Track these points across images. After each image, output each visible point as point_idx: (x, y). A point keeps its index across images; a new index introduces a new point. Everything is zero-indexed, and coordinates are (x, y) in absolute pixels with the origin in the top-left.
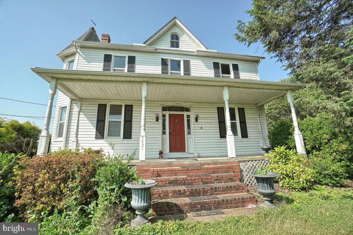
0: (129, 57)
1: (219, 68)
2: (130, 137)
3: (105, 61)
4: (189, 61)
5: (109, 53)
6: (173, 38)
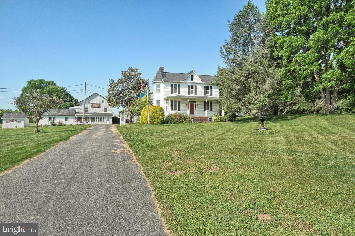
0: (178, 85)
1: (206, 88)
2: (180, 110)
3: (172, 86)
4: (196, 86)
5: (172, 83)
6: (191, 77)
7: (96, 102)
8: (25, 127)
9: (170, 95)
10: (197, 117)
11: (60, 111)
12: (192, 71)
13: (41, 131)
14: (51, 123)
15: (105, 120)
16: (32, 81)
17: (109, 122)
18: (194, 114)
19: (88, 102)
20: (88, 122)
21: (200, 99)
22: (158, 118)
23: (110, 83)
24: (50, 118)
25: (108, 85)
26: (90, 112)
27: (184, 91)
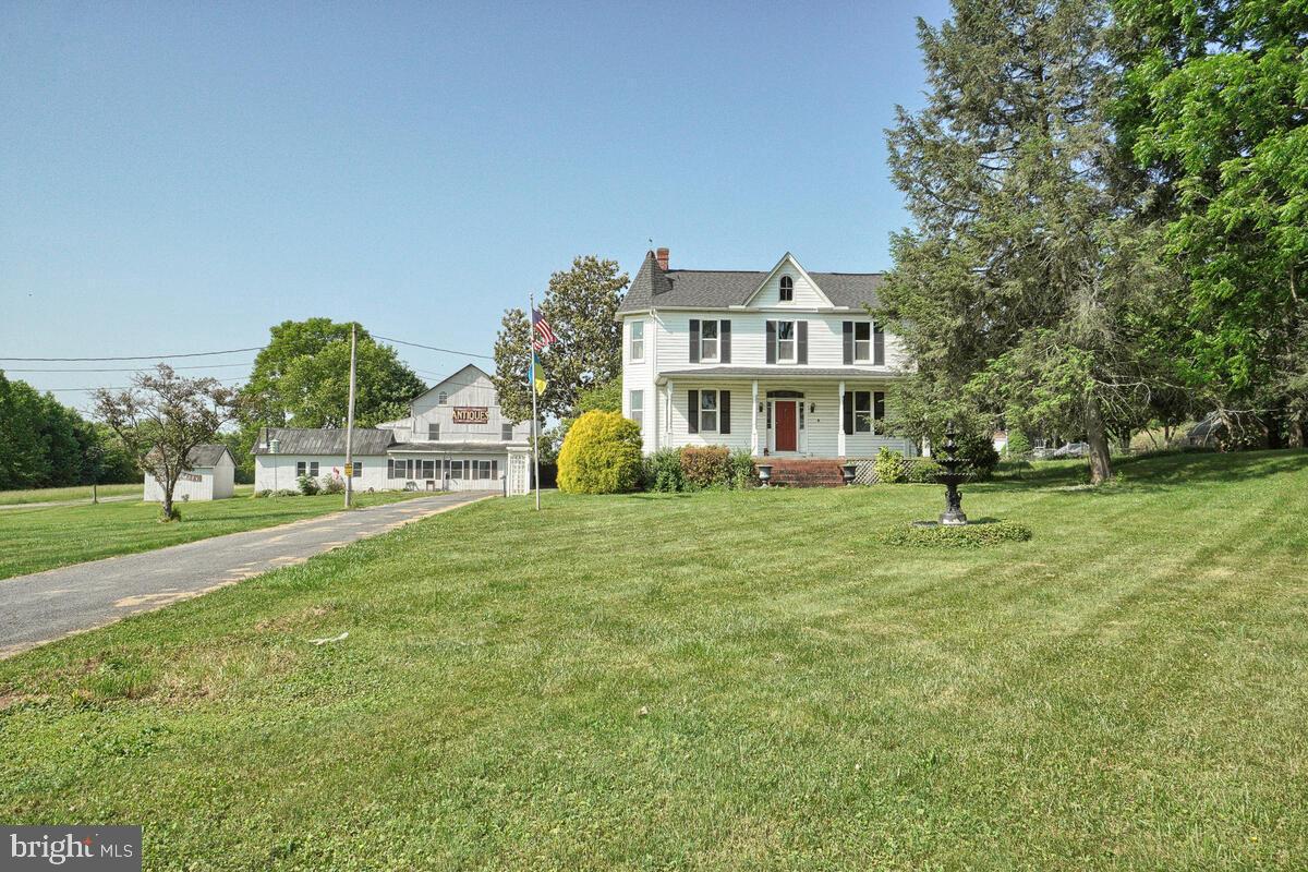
0: (722, 321)
1: (851, 331)
2: (728, 432)
3: (691, 329)
4: (806, 323)
5: (695, 317)
6: (783, 284)
7: (471, 401)
8: (214, 498)
9: (682, 364)
10: (795, 464)
11: (335, 440)
12: (786, 261)
13: (184, 513)
14: (302, 482)
15: (501, 473)
16: (288, 325)
18: (794, 449)
19: (441, 402)
21: (825, 383)
22: (609, 465)
23: (507, 325)
24: (301, 465)
25: (499, 333)
26: (448, 442)
27: (749, 349)
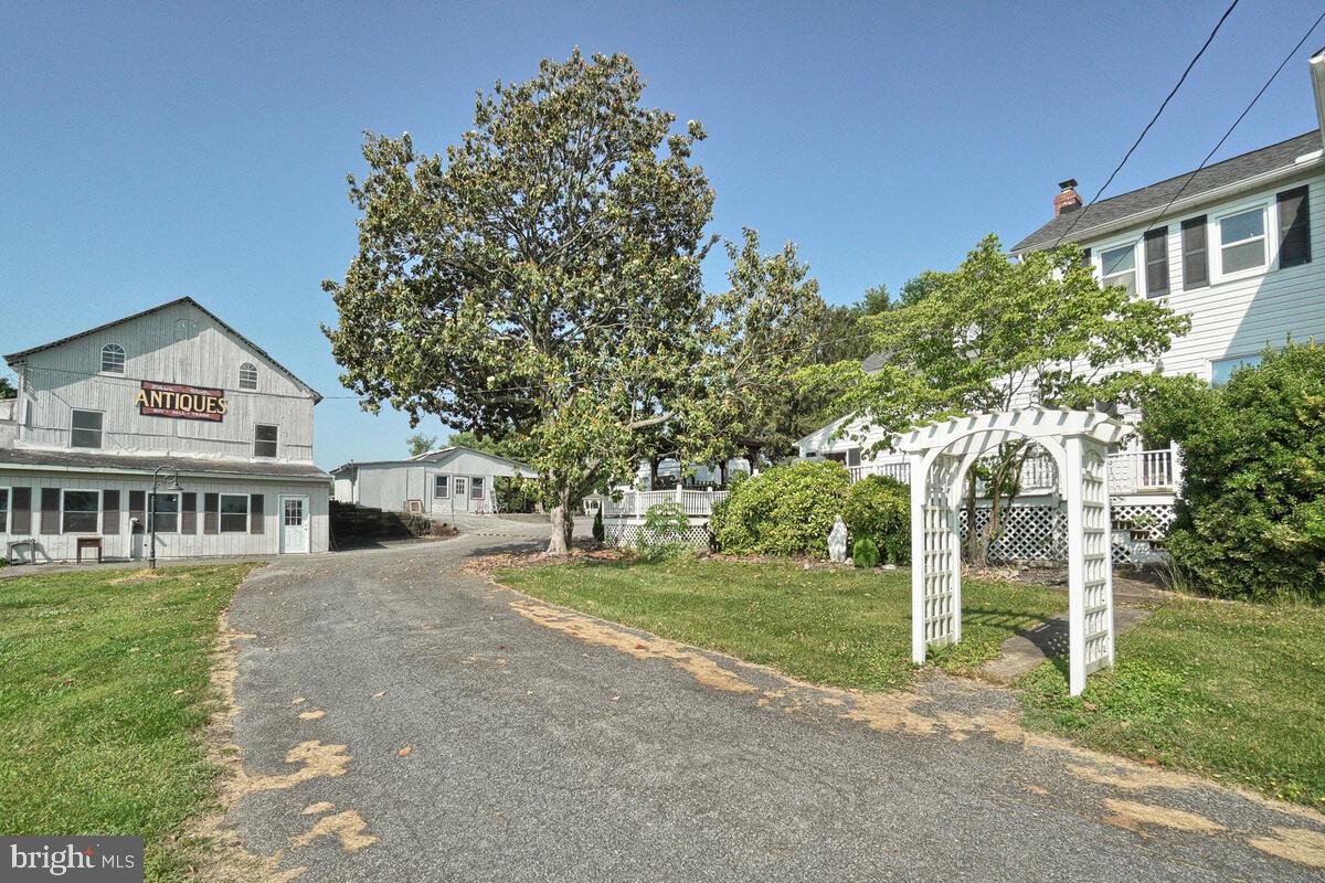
7: (185, 373)
15: (272, 521)
17: (308, 537)
19: (107, 367)
20: (99, 533)
26: (124, 453)
